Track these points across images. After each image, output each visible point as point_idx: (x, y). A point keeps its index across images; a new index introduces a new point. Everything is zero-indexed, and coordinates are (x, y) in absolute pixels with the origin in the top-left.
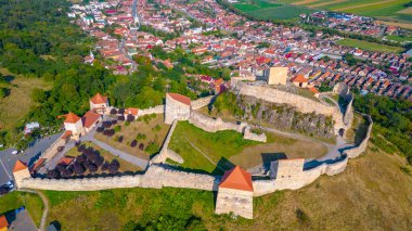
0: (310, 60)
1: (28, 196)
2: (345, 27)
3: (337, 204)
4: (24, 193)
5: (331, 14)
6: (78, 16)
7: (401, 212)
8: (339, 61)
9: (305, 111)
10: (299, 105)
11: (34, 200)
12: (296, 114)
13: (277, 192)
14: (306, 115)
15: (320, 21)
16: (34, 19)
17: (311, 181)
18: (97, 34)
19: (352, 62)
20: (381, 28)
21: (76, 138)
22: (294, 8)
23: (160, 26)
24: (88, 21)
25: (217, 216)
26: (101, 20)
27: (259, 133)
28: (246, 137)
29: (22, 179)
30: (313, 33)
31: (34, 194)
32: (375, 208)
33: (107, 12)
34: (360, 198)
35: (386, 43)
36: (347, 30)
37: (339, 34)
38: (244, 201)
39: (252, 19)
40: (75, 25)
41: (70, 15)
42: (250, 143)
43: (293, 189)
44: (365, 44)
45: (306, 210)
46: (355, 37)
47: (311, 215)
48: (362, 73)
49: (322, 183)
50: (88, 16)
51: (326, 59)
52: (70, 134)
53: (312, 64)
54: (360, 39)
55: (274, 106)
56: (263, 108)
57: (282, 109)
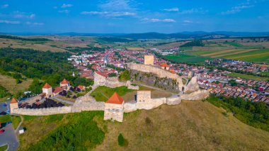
0: (207, 82)
1: (14, 117)
2: (233, 67)
3: (169, 117)
4: (13, 116)
5: (224, 61)
6: (73, 60)
7: (209, 125)
8: (225, 84)
9: (161, 77)
10: (158, 73)
11: (17, 119)
12: (156, 78)
13: (138, 110)
14: (162, 79)
15: (217, 64)
16: (48, 59)
17: (157, 106)
18: (81, 68)
19: (233, 84)
20: (257, 67)
21: (48, 97)
22: (203, 57)
23: (119, 65)
24: (78, 62)
25: (104, 121)
26: (86, 62)
27: (135, 85)
28: (129, 88)
29: (14, 108)
30: (211, 70)
31: (18, 116)
32: (192, 121)
33: (90, 59)
34: (184, 115)
35: (258, 75)
36: (235, 69)
37: (228, 70)
38: (117, 111)
39: (174, 63)
40: (70, 64)
41: (69, 59)
42: (130, 90)
43: (147, 109)
44: (244, 76)
45: (151, 118)
46: (239, 72)
47: (154, 121)
48: (239, 90)
49: (162, 107)
50: (78, 60)
51: (217, 83)
52: (45, 94)
53: (207, 85)
54: (242, 73)
55: (145, 74)
56: (140, 75)
57: (149, 75)
